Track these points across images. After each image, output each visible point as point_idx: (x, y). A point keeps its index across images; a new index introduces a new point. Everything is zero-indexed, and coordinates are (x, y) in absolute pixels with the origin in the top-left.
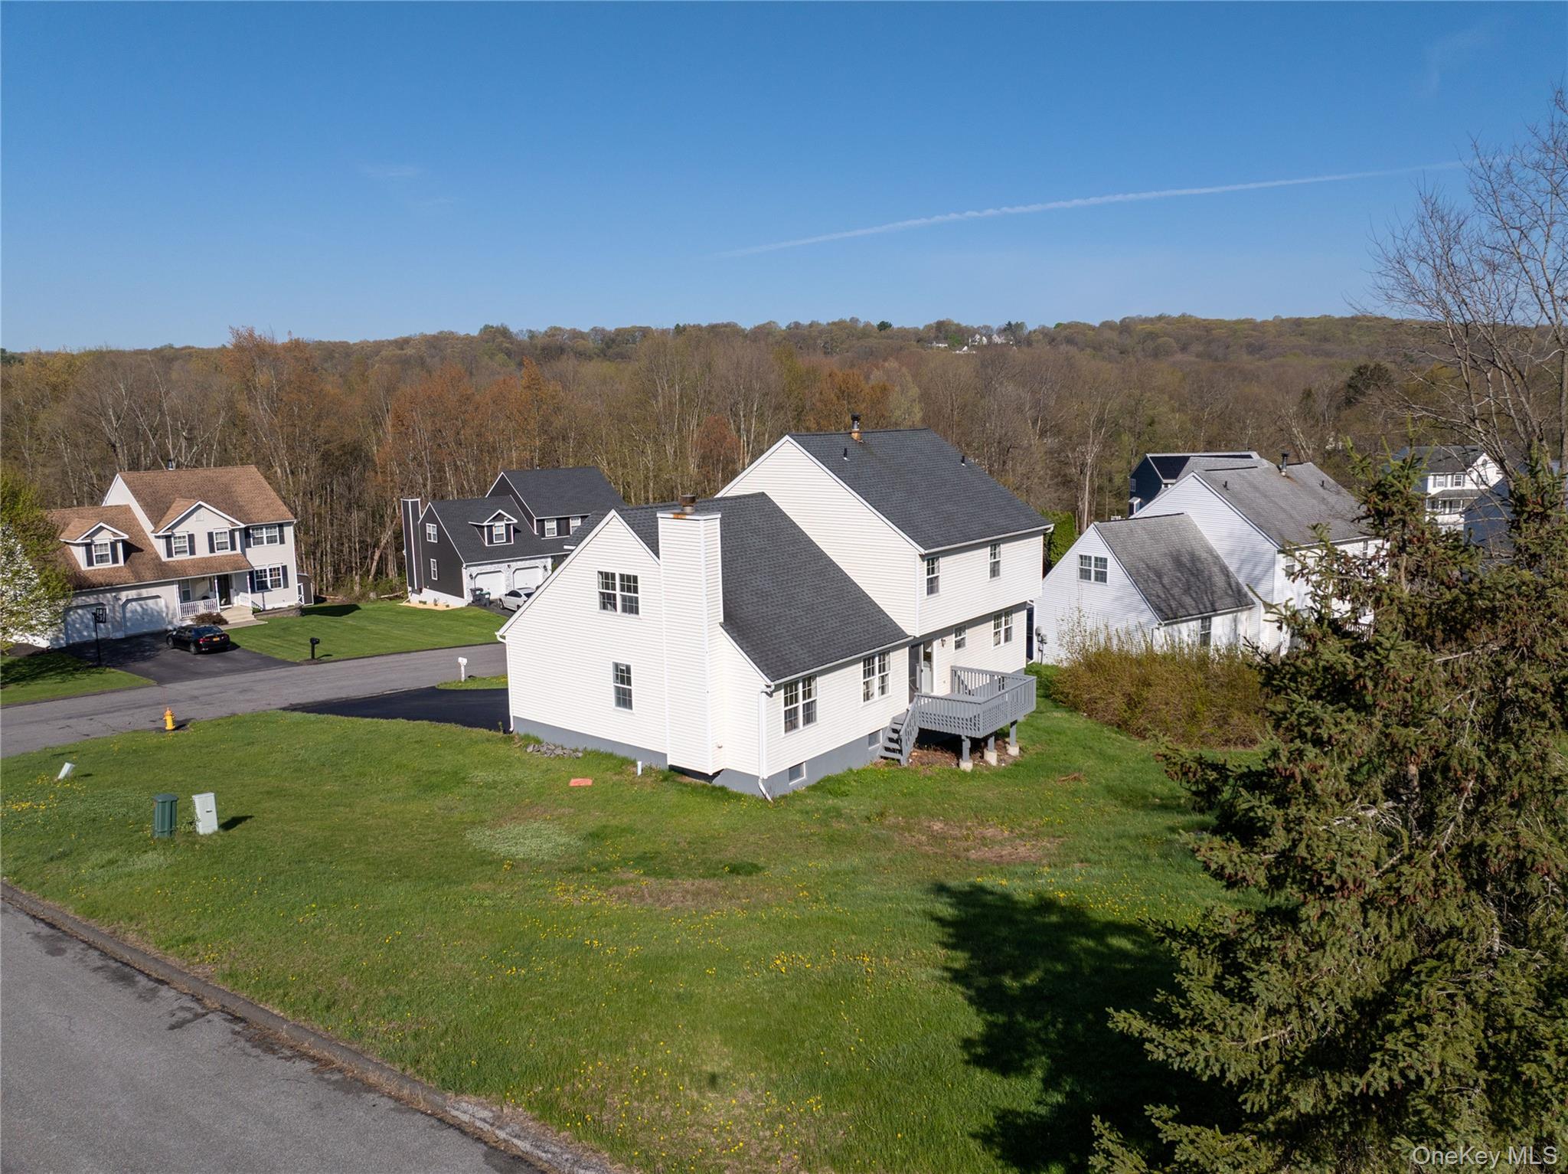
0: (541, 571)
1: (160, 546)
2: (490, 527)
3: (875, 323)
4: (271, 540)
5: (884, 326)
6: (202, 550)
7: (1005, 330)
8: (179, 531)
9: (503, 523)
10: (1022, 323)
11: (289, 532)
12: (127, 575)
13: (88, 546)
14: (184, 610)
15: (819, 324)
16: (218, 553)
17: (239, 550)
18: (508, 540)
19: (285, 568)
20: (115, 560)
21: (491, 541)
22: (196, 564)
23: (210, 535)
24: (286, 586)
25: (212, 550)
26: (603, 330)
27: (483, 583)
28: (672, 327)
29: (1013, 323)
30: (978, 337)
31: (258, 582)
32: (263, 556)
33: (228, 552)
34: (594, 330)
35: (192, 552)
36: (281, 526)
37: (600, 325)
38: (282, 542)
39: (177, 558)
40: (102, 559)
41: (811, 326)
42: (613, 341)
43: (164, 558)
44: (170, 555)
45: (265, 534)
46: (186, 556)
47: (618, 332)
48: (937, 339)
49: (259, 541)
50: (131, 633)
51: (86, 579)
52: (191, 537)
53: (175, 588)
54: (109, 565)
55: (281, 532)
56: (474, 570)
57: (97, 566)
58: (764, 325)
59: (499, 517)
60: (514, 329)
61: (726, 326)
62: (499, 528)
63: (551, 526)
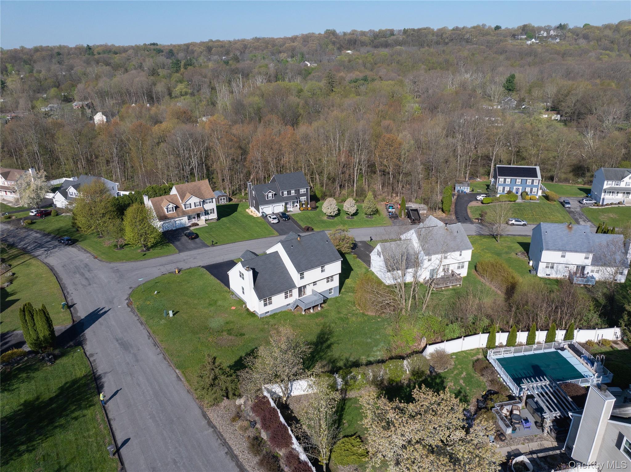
0: (281, 206)
1: (183, 207)
2: (267, 195)
3: (493, 26)
4: (210, 202)
5: (498, 28)
6: (193, 207)
7: (558, 27)
8: (187, 203)
9: (271, 193)
10: (567, 24)
11: (214, 200)
12: (176, 214)
13: (167, 208)
14: (189, 222)
15: (467, 28)
16: (197, 207)
17: (202, 206)
18: (273, 198)
19: (213, 209)
20: (173, 211)
21: (268, 198)
22: (191, 210)
23: (195, 203)
24: (214, 213)
25: (195, 207)
26: (374, 31)
27: (265, 210)
28: (403, 29)
29: (562, 24)
30: (542, 32)
31: (206, 213)
32: (208, 207)
33: (199, 207)
34: (370, 30)
35: (191, 207)
36: (212, 199)
37: (372, 29)
38: (213, 202)
39: (187, 209)
40: (170, 211)
41: (463, 28)
42: (378, 36)
43: (184, 209)
44: (185, 209)
45: (208, 201)
46: (189, 209)
47: (380, 31)
48: (522, 34)
49: (207, 203)
50: (178, 227)
51: (167, 216)
52: (190, 204)
53: (187, 217)
54: (172, 212)
55: (212, 200)
56: (262, 207)
57: (169, 213)
58: (442, 29)
59: (270, 192)
60: (338, 31)
61: (425, 29)
62: (270, 195)
63: (285, 193)
